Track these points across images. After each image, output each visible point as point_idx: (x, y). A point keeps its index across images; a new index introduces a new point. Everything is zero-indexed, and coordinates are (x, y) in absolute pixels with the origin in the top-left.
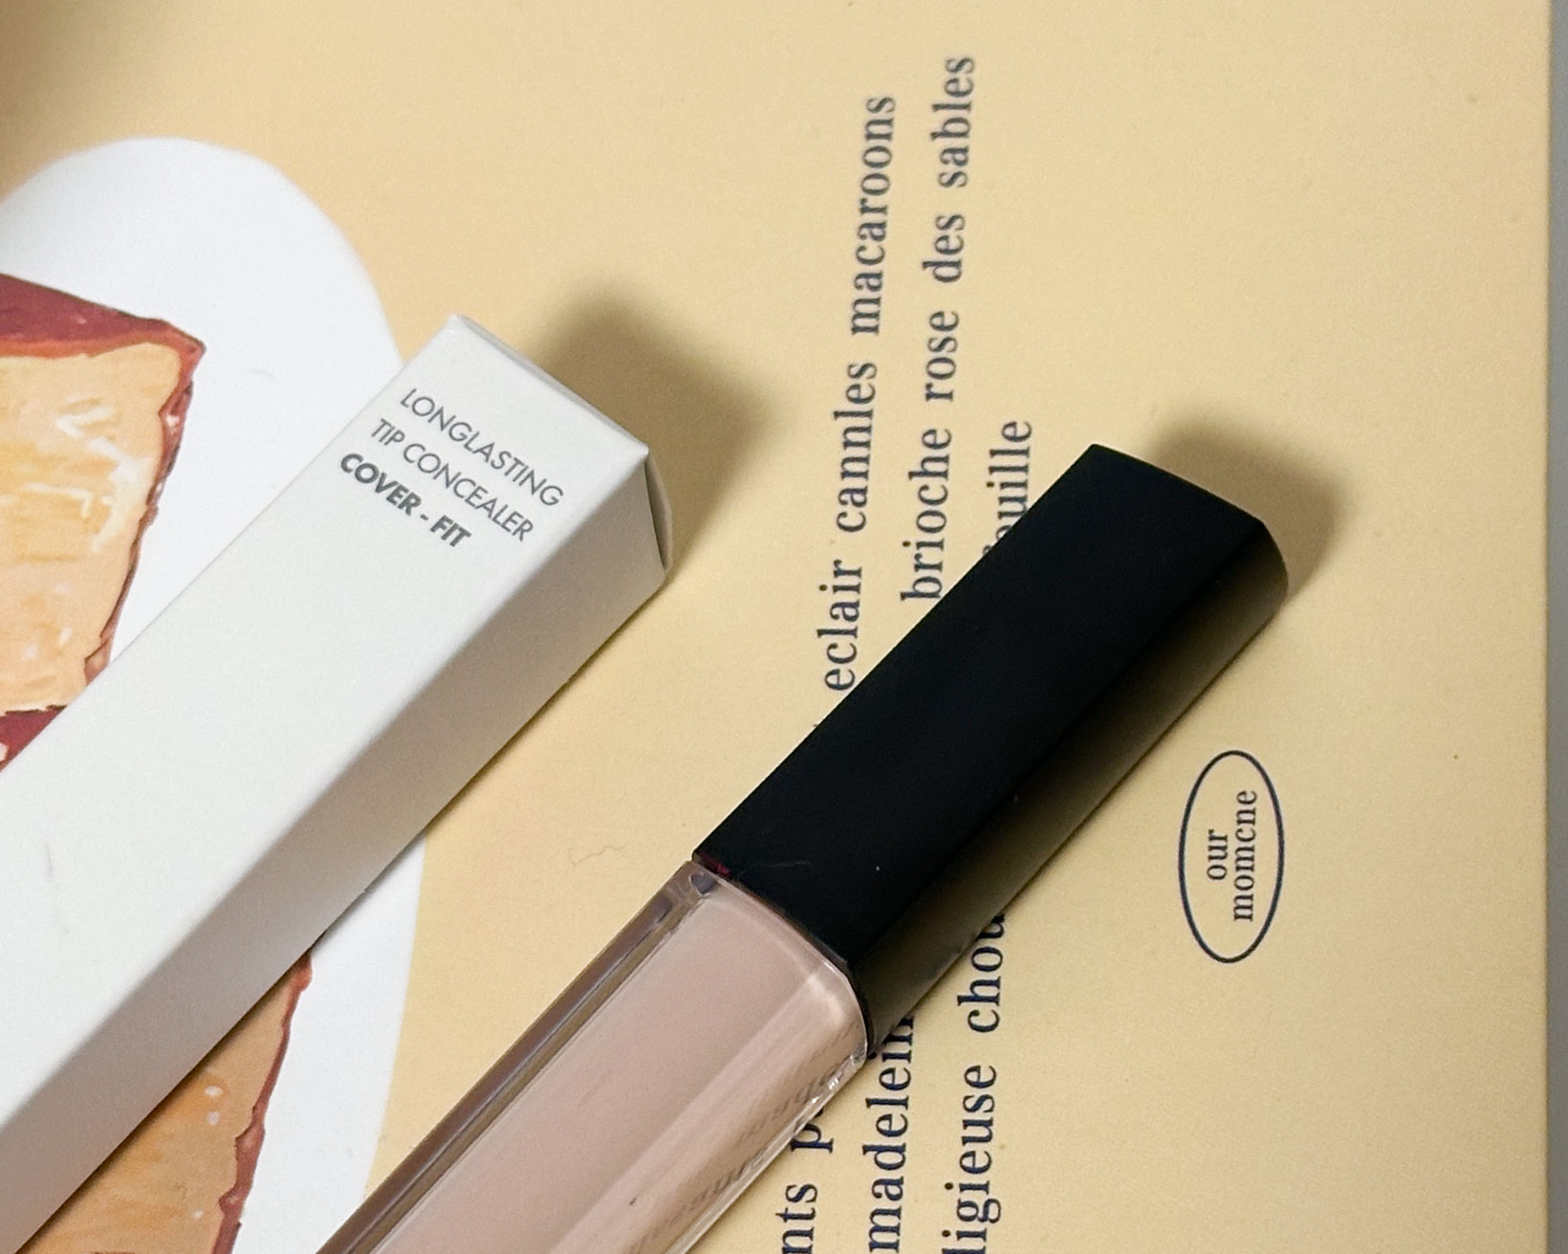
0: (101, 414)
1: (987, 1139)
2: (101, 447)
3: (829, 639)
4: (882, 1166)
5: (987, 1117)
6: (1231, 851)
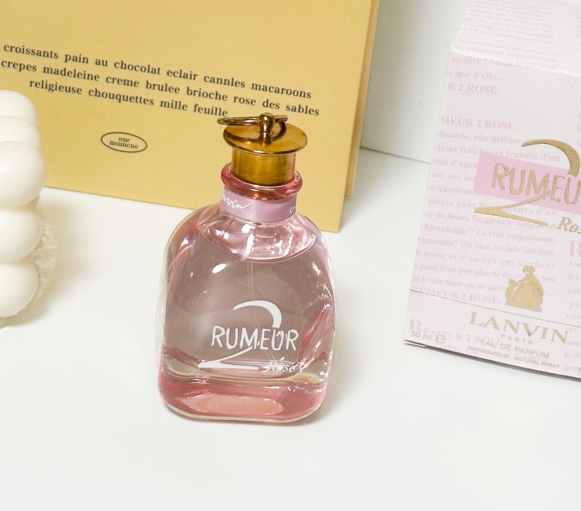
1: (66, 91)
3: (179, 72)
4: (62, 71)
5: (71, 91)
6: (126, 143)
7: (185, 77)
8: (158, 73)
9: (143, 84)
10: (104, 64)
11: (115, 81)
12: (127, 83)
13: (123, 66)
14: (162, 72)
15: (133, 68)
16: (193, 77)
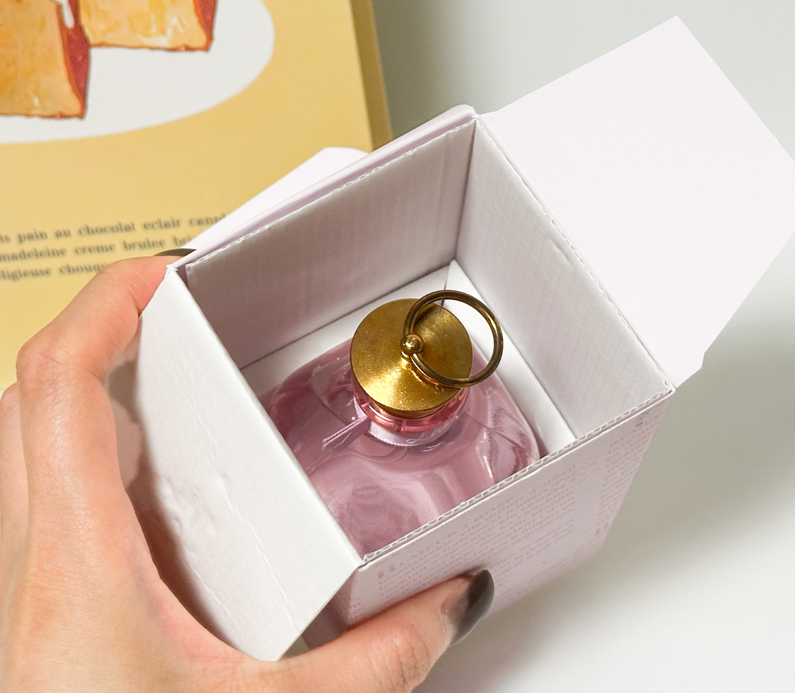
0: (181, 30)
2: (170, 32)
7: (167, 225)
8: (134, 228)
9: (119, 247)
10: (67, 234)
11: (87, 250)
12: (100, 249)
13: (89, 231)
14: (138, 226)
15: (103, 230)
16: (176, 224)
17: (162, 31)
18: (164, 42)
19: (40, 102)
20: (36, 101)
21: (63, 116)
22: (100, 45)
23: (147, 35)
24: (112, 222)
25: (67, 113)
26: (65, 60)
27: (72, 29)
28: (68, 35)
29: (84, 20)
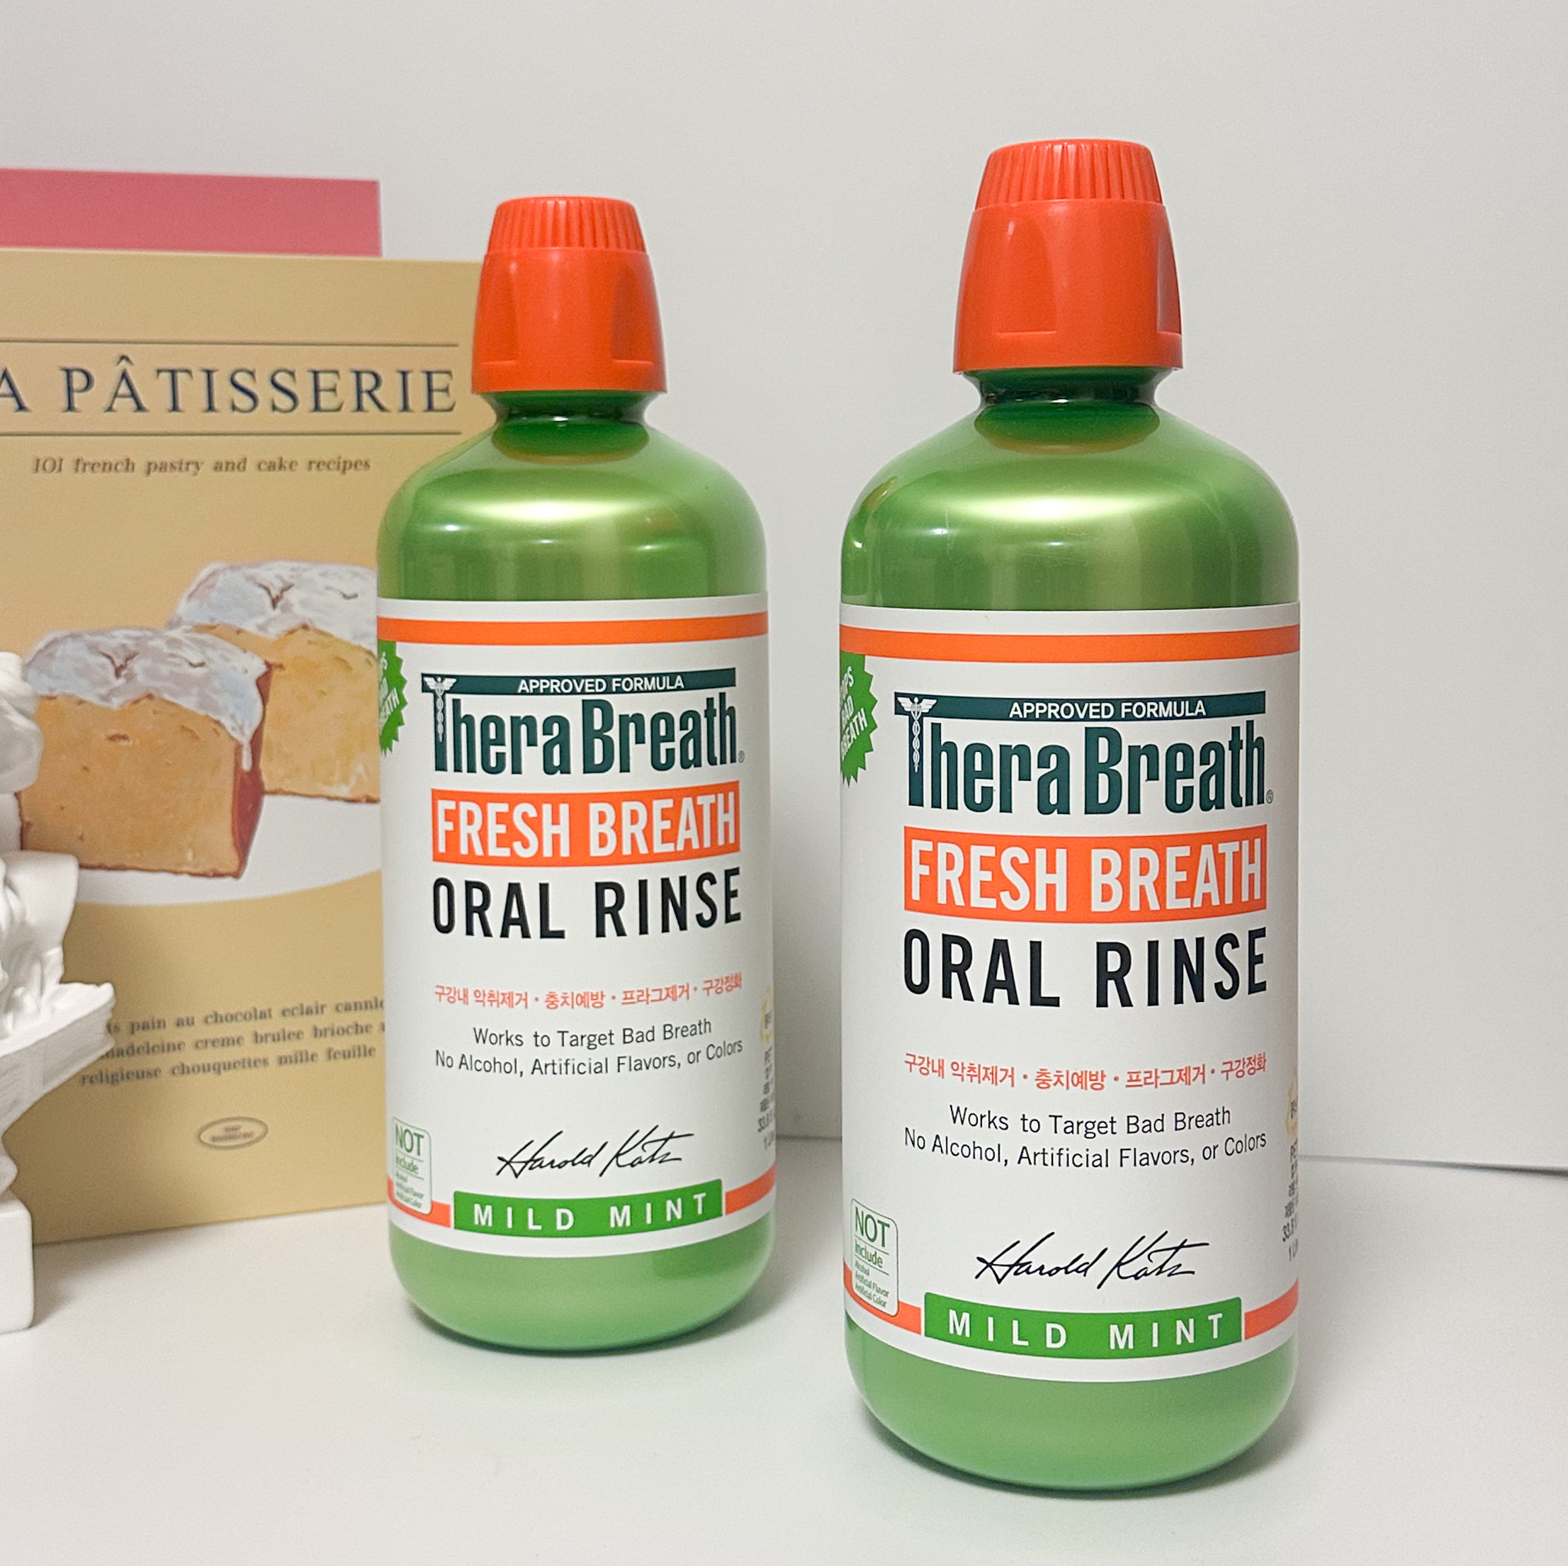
0: (365, 778)
1: (138, 1078)
3: (299, 1008)
4: (128, 1049)
5: (145, 1076)
6: (234, 1134)
7: (309, 1012)
8: (270, 1016)
9: (248, 1040)
10: (190, 1022)
11: (209, 1045)
12: (226, 1042)
13: (218, 1018)
14: (276, 1013)
15: (233, 1018)
16: (320, 1009)
17: (345, 780)
18: (344, 791)
19: (194, 856)
20: (190, 856)
21: (217, 875)
22: (274, 793)
23: (327, 783)
24: (245, 1008)
25: (222, 870)
26: (233, 810)
27: (248, 773)
28: (242, 779)
29: (263, 764)
